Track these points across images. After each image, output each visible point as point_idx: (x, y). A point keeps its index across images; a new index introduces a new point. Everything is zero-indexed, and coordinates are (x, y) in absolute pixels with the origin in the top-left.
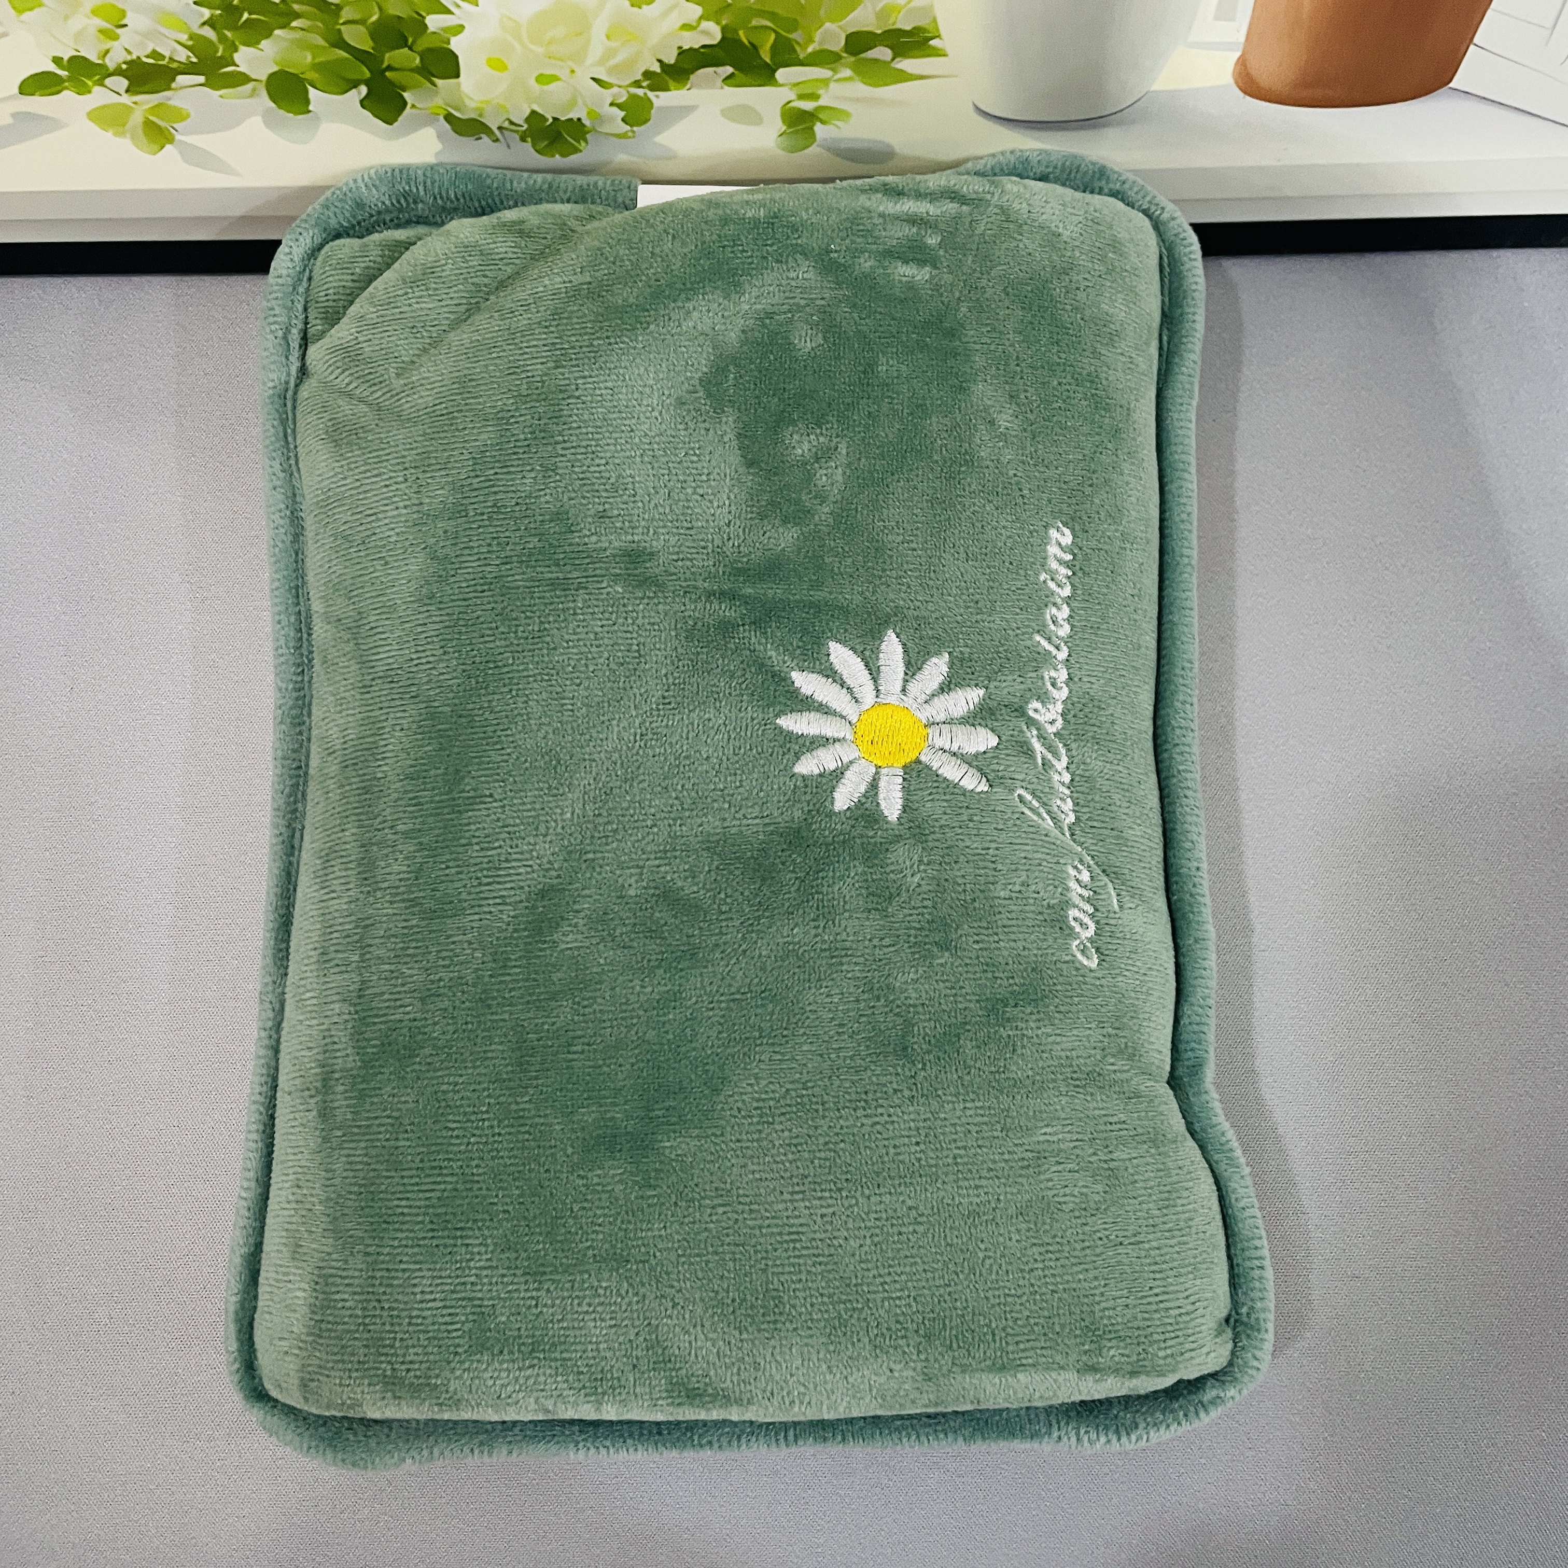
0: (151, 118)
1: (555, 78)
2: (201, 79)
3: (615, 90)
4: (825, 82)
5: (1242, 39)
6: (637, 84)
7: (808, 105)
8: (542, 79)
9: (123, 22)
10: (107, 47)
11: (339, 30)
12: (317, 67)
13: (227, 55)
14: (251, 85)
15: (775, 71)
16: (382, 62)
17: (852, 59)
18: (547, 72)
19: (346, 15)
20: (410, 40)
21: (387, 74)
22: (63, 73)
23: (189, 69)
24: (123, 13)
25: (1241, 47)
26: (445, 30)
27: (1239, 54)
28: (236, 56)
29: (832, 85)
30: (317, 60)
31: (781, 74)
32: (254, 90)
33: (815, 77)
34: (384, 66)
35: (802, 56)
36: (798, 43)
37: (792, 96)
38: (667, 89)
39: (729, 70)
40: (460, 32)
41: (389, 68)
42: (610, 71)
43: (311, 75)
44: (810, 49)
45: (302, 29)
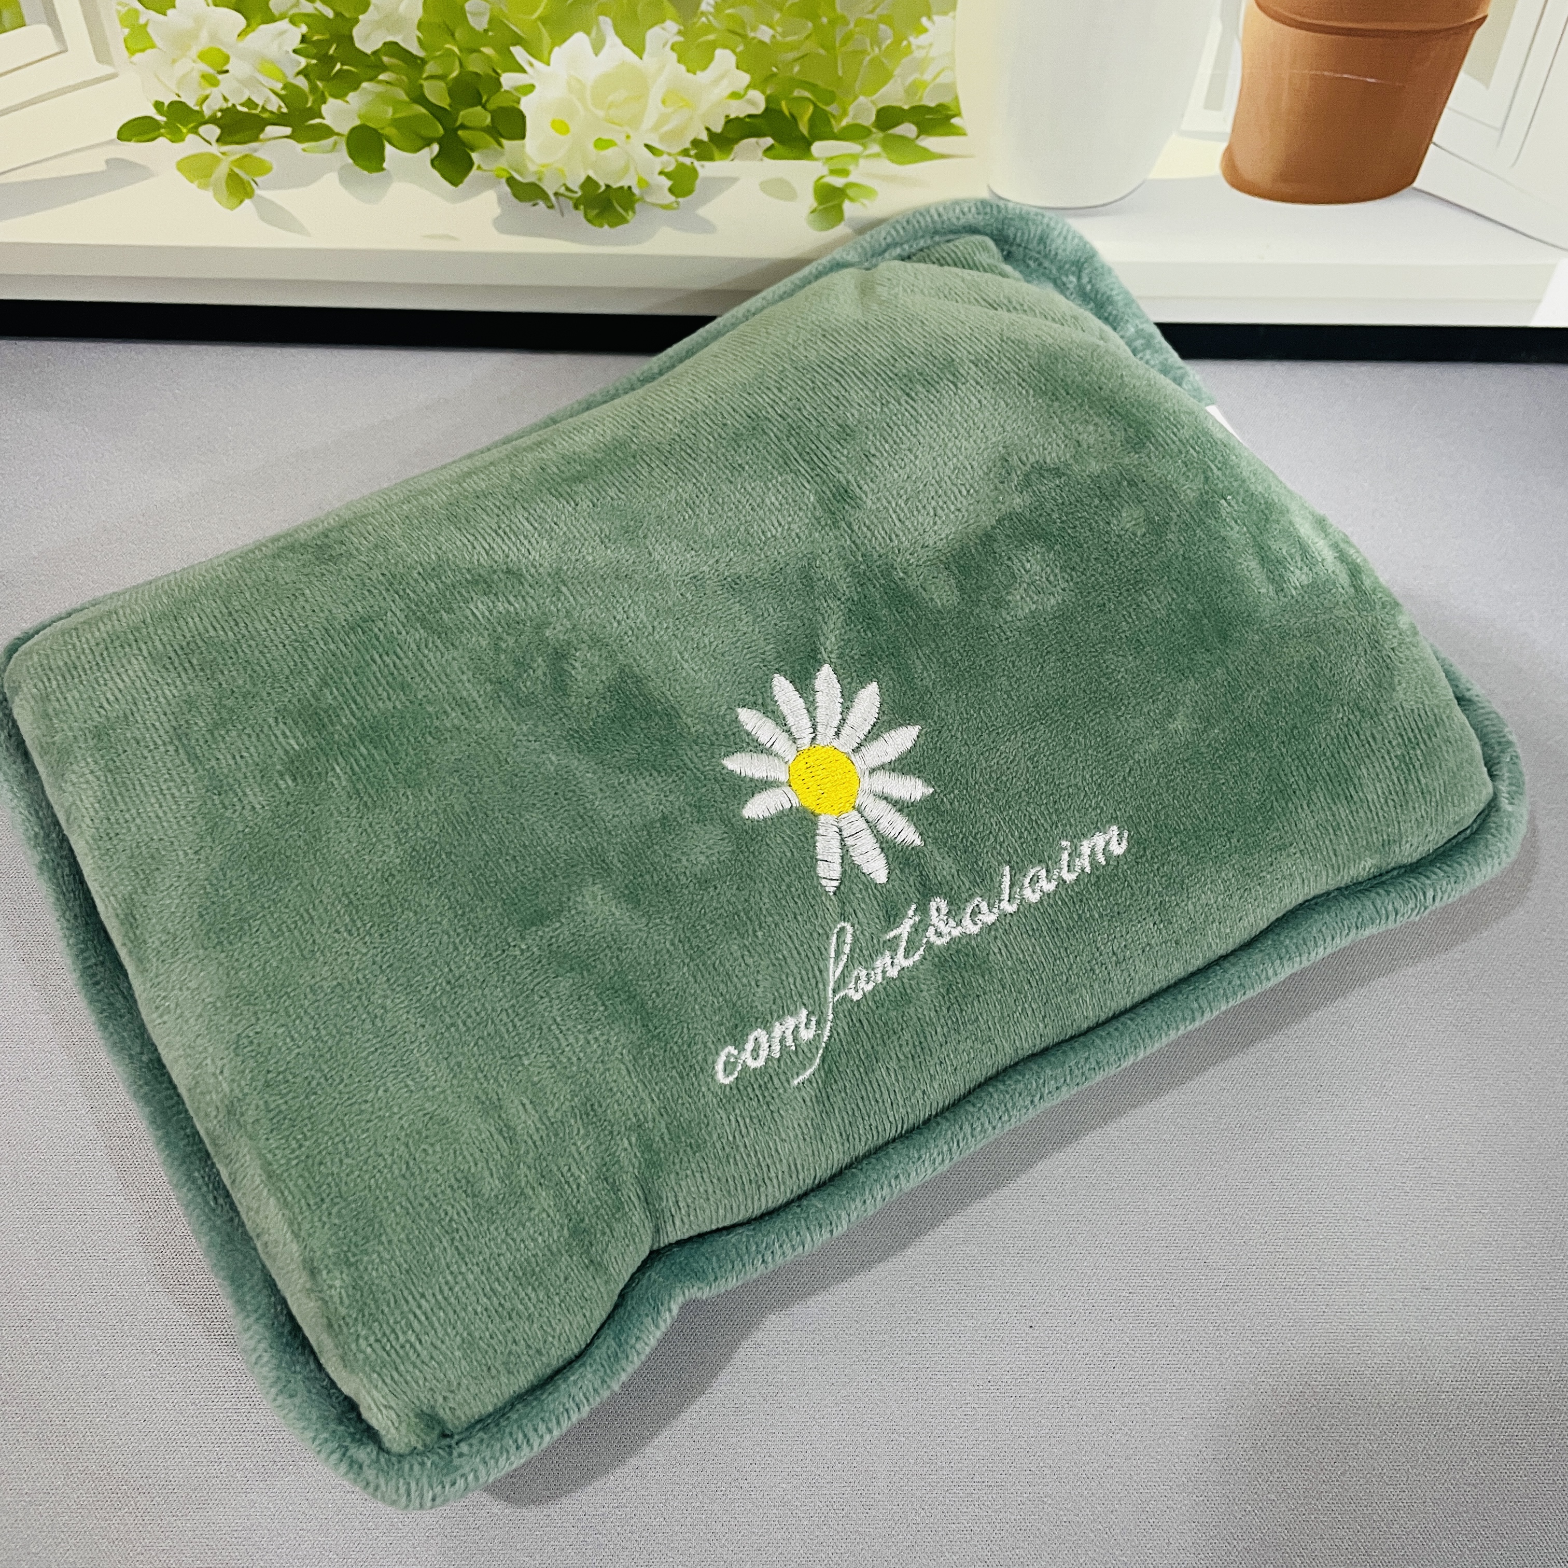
0: (237, 170)
1: (610, 143)
2: (288, 131)
3: (665, 157)
4: (855, 157)
5: (1228, 128)
6: (685, 152)
7: (838, 182)
8: (601, 144)
9: (225, 68)
10: (207, 92)
11: (421, 86)
12: (396, 123)
13: (316, 107)
14: (335, 138)
15: (809, 144)
16: (456, 120)
17: (881, 135)
18: (605, 137)
19: (430, 69)
20: (484, 100)
21: (460, 133)
22: (162, 119)
23: (279, 120)
24: (227, 59)
25: (1227, 138)
26: (517, 89)
27: (1224, 145)
28: (324, 108)
29: (862, 162)
30: (398, 116)
31: (818, 147)
32: (335, 143)
33: (845, 152)
34: (458, 123)
35: (836, 130)
36: (834, 116)
37: (825, 171)
38: (711, 159)
39: (769, 141)
40: (531, 91)
41: (463, 127)
42: (662, 139)
43: (390, 131)
44: (844, 123)
45: (388, 83)
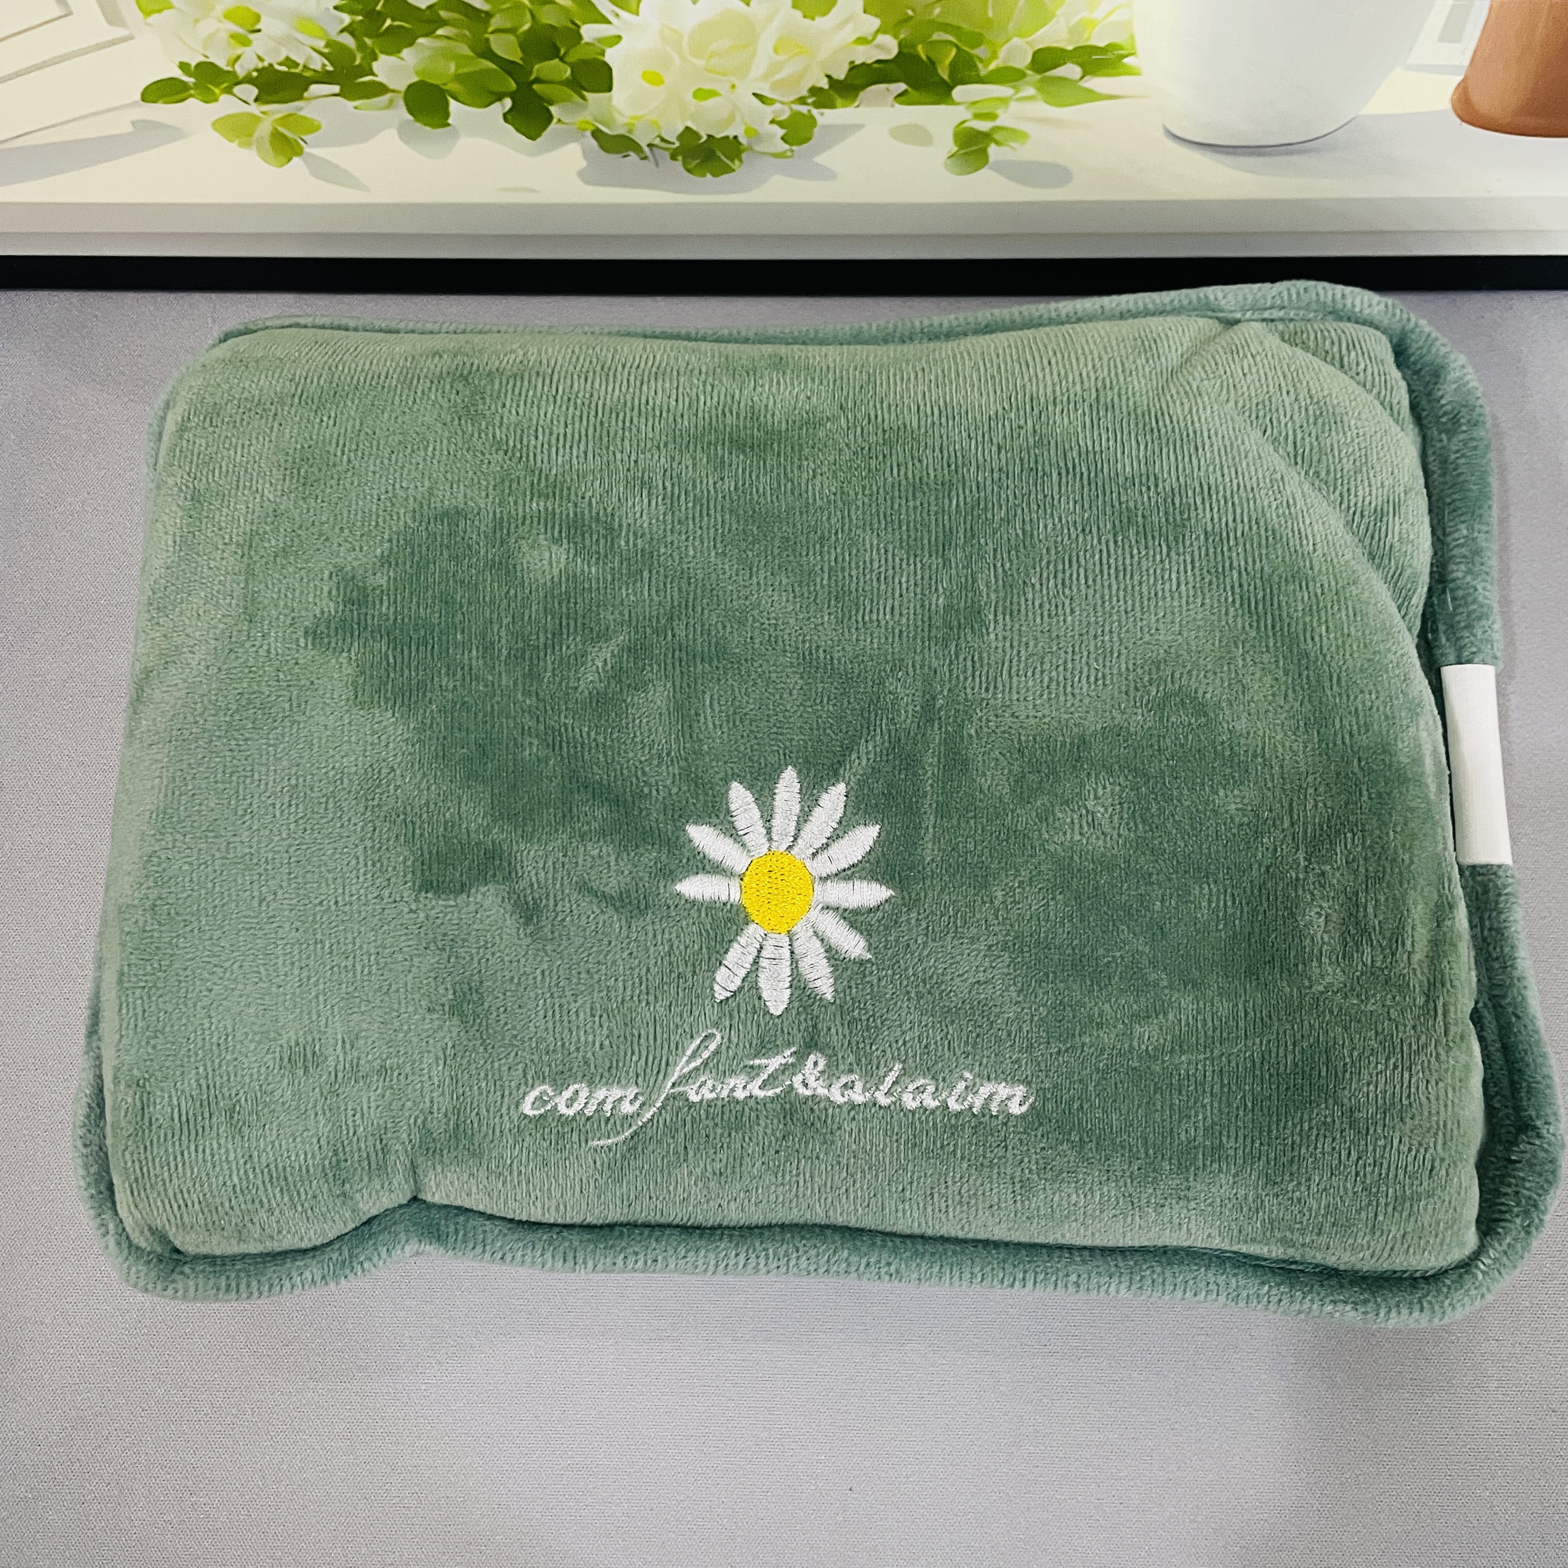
0: (280, 129)
1: (713, 93)
2: (336, 89)
3: (778, 106)
4: (1005, 101)
5: (1466, 62)
6: (802, 101)
7: (983, 126)
8: (700, 94)
9: (257, 27)
10: (239, 52)
11: (487, 40)
12: (458, 78)
13: (365, 65)
14: (388, 96)
15: (951, 88)
16: (531, 73)
17: (1038, 77)
18: (707, 87)
19: (495, 23)
20: (562, 52)
21: (535, 87)
22: (190, 80)
23: (324, 78)
24: (258, 18)
25: (1464, 71)
26: (600, 40)
27: (1460, 78)
28: (375, 66)
29: (1013, 105)
30: (460, 71)
31: (959, 92)
32: (391, 101)
33: (995, 95)
34: (532, 77)
35: (983, 72)
36: (981, 60)
37: (968, 115)
38: (832, 106)
39: (902, 86)
40: (617, 43)
41: (538, 80)
42: (775, 86)
43: (452, 86)
44: (992, 66)
45: (448, 38)
